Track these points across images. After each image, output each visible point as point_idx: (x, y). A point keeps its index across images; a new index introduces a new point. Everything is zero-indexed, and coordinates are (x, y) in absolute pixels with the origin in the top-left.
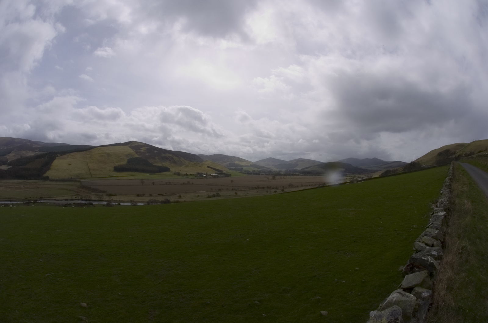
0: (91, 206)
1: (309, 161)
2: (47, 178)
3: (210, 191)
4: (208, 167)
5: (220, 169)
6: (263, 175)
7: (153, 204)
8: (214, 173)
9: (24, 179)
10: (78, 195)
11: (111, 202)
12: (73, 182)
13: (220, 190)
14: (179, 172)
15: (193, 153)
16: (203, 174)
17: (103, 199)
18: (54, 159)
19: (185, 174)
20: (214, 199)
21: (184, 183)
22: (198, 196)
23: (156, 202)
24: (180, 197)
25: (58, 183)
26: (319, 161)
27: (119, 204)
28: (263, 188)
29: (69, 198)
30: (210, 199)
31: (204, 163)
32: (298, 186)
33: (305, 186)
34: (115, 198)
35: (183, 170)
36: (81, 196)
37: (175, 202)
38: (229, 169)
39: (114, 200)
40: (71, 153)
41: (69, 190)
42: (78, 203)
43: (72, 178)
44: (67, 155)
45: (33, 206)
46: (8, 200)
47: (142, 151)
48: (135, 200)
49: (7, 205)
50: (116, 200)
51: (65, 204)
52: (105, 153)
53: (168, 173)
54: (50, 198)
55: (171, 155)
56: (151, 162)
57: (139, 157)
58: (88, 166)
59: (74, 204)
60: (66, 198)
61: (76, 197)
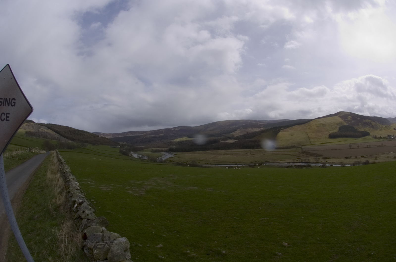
9: (251, 148)
10: (299, 159)
12: (295, 149)
14: (376, 136)
15: (384, 117)
16: (391, 136)
18: (279, 132)
19: (380, 137)
21: (379, 146)
23: (359, 163)
24: (376, 158)
25: (282, 150)
29: (291, 161)
31: (392, 125)
35: (378, 133)
36: (302, 159)
37: (372, 163)
39: (328, 162)
40: (292, 126)
41: (292, 155)
42: (299, 165)
43: (294, 146)
44: (290, 128)
45: (259, 167)
46: (233, 163)
47: (349, 119)
48: (344, 162)
49: (232, 167)
50: (329, 162)
51: (288, 166)
52: (321, 124)
53: (368, 137)
54: (274, 162)
55: (369, 121)
56: (356, 128)
57: (348, 124)
58: (308, 135)
59: (295, 165)
60: (288, 161)
61: (297, 161)
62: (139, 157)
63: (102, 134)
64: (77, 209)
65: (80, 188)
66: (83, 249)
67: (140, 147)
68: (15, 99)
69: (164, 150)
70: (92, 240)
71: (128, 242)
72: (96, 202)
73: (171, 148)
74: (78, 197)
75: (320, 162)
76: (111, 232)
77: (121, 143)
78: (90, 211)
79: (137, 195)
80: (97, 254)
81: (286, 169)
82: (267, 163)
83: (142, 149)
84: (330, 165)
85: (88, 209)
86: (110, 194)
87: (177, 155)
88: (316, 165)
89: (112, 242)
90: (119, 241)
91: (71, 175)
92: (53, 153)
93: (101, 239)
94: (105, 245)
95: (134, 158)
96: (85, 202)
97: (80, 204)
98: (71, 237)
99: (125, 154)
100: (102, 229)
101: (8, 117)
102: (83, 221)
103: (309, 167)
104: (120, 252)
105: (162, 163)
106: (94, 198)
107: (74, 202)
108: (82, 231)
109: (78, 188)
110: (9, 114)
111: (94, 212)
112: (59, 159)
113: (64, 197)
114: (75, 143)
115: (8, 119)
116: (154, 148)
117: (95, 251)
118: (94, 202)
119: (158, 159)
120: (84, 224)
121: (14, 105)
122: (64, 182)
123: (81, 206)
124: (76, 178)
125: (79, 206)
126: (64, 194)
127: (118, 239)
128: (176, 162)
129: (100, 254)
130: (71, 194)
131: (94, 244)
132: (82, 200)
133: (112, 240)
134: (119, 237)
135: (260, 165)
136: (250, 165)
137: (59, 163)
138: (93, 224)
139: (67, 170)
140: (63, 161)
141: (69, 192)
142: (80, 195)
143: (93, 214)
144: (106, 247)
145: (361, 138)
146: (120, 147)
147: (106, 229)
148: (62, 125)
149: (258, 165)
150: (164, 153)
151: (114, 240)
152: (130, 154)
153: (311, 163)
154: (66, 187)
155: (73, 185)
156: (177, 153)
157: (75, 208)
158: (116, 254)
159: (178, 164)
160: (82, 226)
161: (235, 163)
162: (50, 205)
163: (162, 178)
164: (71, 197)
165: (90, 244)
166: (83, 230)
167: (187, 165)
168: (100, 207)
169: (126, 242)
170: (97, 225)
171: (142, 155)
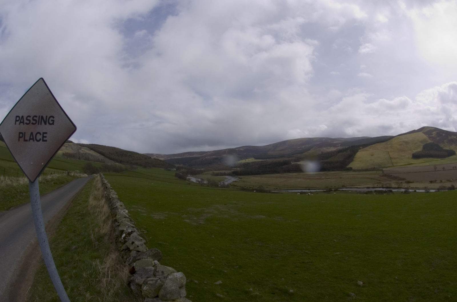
0: (391, 193)
2: (350, 169)
9: (326, 171)
10: (380, 183)
11: (408, 190)
12: (376, 171)
17: (402, 187)
18: (357, 151)
25: (361, 173)
27: (415, 191)
29: (371, 186)
34: (412, 185)
36: (383, 184)
39: (411, 187)
40: (372, 145)
41: (372, 179)
42: (379, 191)
43: (374, 168)
44: (369, 147)
45: (335, 193)
46: (306, 188)
47: (433, 135)
48: (428, 187)
49: (305, 193)
50: (413, 187)
51: (367, 192)
52: (404, 142)
53: (454, 156)
54: (352, 187)
55: (455, 137)
56: (441, 146)
57: (432, 142)
58: (389, 155)
59: (375, 191)
60: (368, 186)
61: (377, 185)
62: (198, 181)
63: (155, 156)
64: (126, 240)
65: (129, 216)
66: (129, 284)
67: (199, 169)
68: (53, 117)
69: (226, 173)
70: (142, 275)
71: (185, 277)
72: (146, 232)
73: (235, 171)
74: (127, 226)
76: (165, 266)
77: (177, 165)
78: (141, 242)
79: (195, 224)
80: (146, 291)
81: (365, 195)
82: (343, 188)
83: (201, 172)
85: (138, 239)
86: (163, 223)
87: (241, 178)
89: (166, 278)
90: (174, 276)
91: (119, 202)
92: (97, 177)
93: (153, 274)
94: (157, 281)
95: (192, 182)
96: (135, 231)
97: (129, 234)
98: (115, 270)
99: (182, 177)
100: (154, 263)
101: (46, 137)
102: (131, 253)
104: (174, 289)
105: (224, 187)
106: (145, 227)
107: (122, 232)
108: (129, 265)
109: (127, 215)
110: (46, 133)
111: (145, 243)
112: (103, 184)
113: (109, 226)
114: (123, 166)
115: (45, 139)
116: (215, 170)
117: (145, 288)
118: (144, 231)
119: (219, 183)
120: (133, 257)
121: (53, 124)
122: (109, 209)
123: (129, 236)
124: (124, 205)
125: (127, 237)
126: (110, 222)
127: (173, 274)
128: (240, 187)
129: (150, 291)
130: (118, 223)
131: (143, 280)
132: (131, 229)
133: (166, 275)
134: (174, 272)
135: (336, 190)
136: (325, 190)
137: (104, 188)
138: (144, 256)
139: (114, 196)
140: (109, 185)
141: (116, 221)
142: (129, 224)
143: (144, 245)
144: (158, 282)
145: (447, 158)
146: (175, 169)
147: (158, 263)
148: (107, 145)
149: (334, 190)
150: (227, 177)
151: (169, 274)
152: (188, 178)
153: (393, 188)
154: (112, 214)
155: (120, 212)
156: (242, 177)
157: (122, 239)
158: (169, 290)
159: (243, 189)
160: (130, 259)
161: (308, 188)
162: (92, 235)
163: (225, 205)
164: (118, 226)
165: (138, 279)
166: (131, 263)
167: (253, 190)
168: (151, 238)
169: (182, 277)
170: (148, 258)
171: (201, 179)
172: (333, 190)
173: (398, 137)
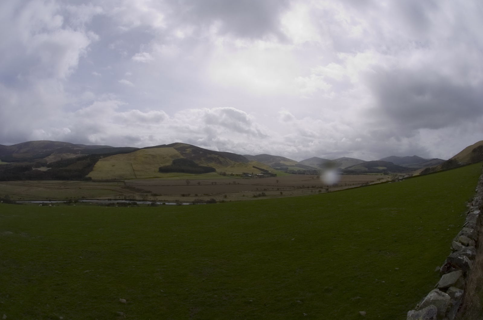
1: (352, 160)
2: (90, 179)
3: (256, 191)
4: (254, 167)
5: (265, 169)
6: (308, 174)
7: (199, 204)
8: (259, 173)
9: (65, 180)
10: (122, 195)
12: (117, 183)
13: (265, 190)
14: (225, 172)
15: (239, 154)
16: (249, 174)
18: (97, 160)
19: (231, 175)
20: (260, 198)
21: (230, 184)
22: (244, 196)
23: (201, 201)
24: (226, 197)
25: (101, 184)
26: (362, 160)
28: (308, 187)
29: (113, 198)
30: (256, 199)
31: (250, 163)
32: (341, 186)
33: (349, 185)
34: (159, 198)
35: (229, 170)
36: (125, 196)
37: (220, 202)
38: (274, 169)
39: (159, 200)
40: (114, 155)
43: (115, 179)
44: (111, 156)
45: (74, 205)
46: (47, 199)
47: (187, 152)
48: (180, 200)
49: (46, 204)
50: (161, 200)
51: (108, 204)
52: (150, 155)
53: (214, 173)
54: (92, 198)
55: (217, 156)
56: (196, 163)
57: (185, 158)
58: (132, 167)
59: (118, 203)
60: (109, 198)
61: (120, 197)
75: (148, 199)
81: (107, 207)
82: (84, 200)
84: (162, 203)
88: (143, 204)
103: (135, 205)
136: (65, 202)
145: (203, 174)
149: (75, 202)
153: (137, 200)
161: (48, 199)
172: (73, 201)
173: (144, 149)
